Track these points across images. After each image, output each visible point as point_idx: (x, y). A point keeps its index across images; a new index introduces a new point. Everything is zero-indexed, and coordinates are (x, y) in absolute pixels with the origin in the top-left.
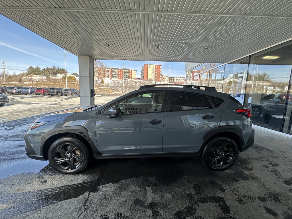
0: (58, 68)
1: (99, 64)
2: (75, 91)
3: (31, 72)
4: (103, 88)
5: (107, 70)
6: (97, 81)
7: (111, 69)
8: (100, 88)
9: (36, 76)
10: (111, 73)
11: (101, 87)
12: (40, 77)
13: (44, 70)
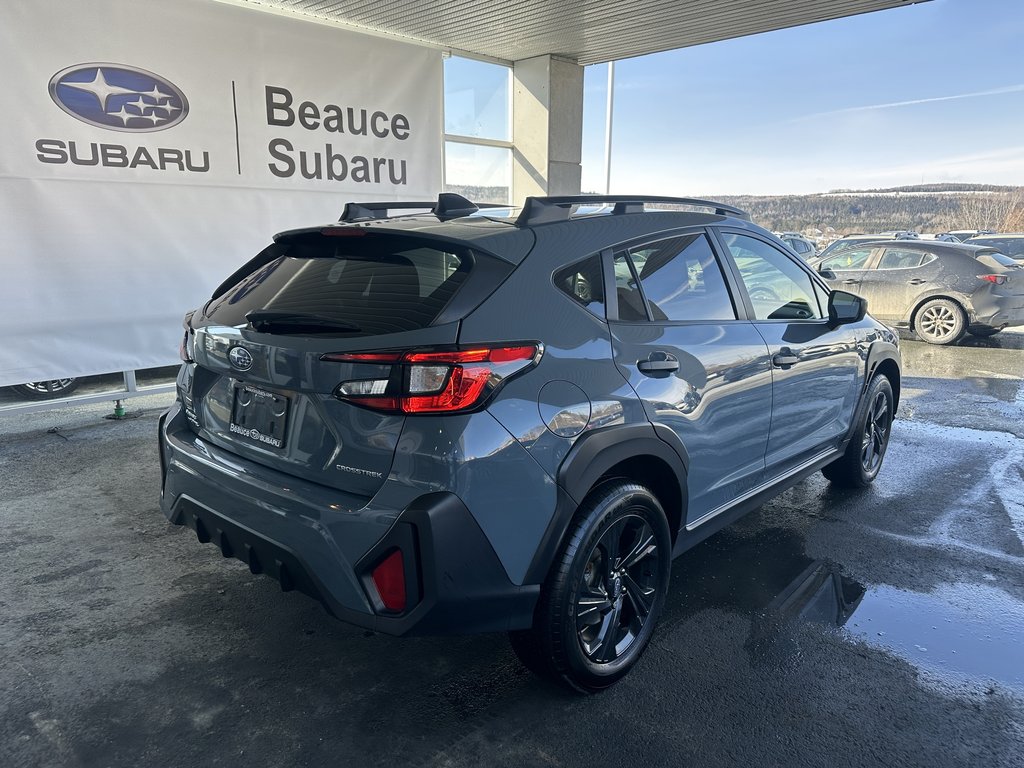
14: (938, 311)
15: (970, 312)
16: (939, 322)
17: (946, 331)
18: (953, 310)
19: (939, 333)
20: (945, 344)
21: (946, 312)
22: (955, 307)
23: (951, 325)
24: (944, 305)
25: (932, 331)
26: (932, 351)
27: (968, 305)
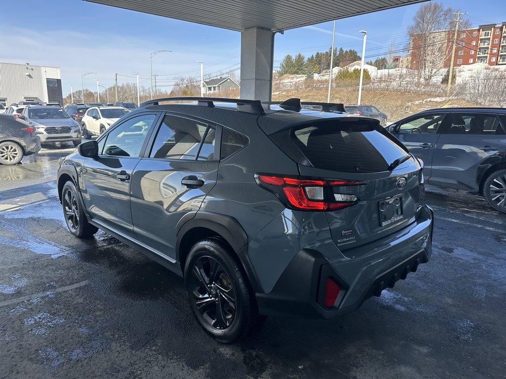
0: (341, 49)
1: (445, 19)
2: (371, 111)
3: (286, 68)
4: (444, 99)
5: (482, 33)
6: (430, 77)
7: (501, 29)
8: (433, 99)
9: (293, 78)
10: (496, 41)
11: (436, 96)
12: (299, 80)
13: (311, 60)
14: (7, 148)
15: (25, 146)
16: (9, 153)
17: (14, 157)
18: (15, 147)
19: (11, 159)
20: (15, 164)
21: (12, 148)
22: (17, 145)
23: (16, 154)
24: (10, 145)
25: (7, 158)
26: (10, 168)
27: (23, 144)
